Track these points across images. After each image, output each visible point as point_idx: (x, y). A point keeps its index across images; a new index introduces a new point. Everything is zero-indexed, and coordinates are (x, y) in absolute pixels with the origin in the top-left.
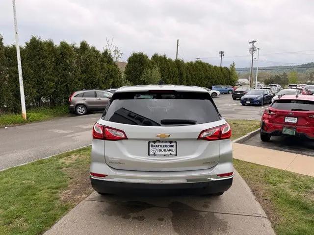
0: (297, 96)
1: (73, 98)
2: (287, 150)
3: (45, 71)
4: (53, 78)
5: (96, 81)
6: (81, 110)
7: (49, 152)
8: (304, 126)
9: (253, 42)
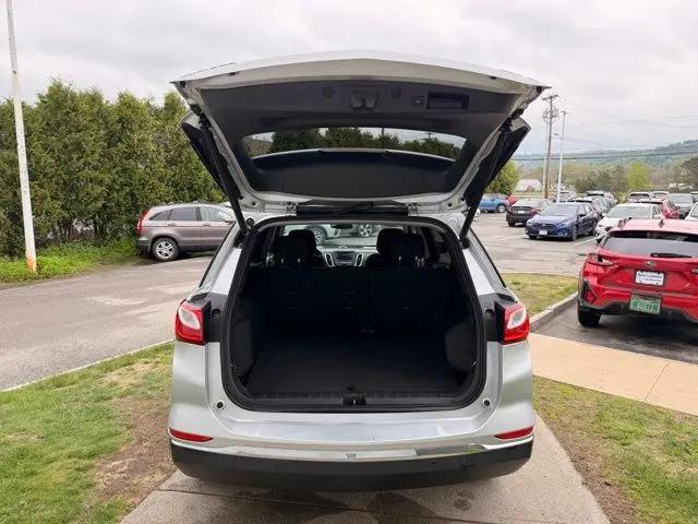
0: (662, 223)
1: (146, 222)
2: (640, 347)
3: (82, 161)
4: (101, 176)
5: (200, 182)
6: (163, 249)
7: (84, 354)
8: (679, 292)
9: (551, 98)
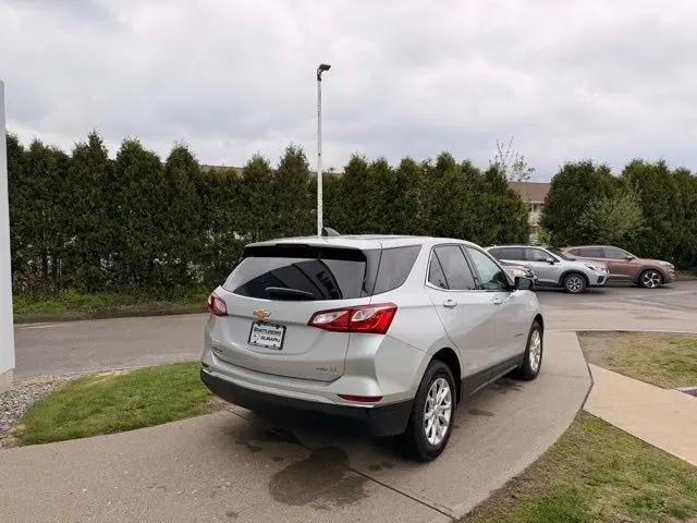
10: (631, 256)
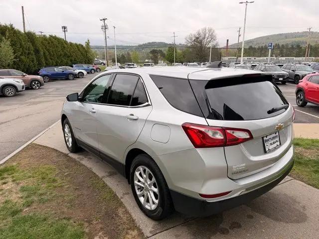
9: (104, 19)
10: (24, 74)
